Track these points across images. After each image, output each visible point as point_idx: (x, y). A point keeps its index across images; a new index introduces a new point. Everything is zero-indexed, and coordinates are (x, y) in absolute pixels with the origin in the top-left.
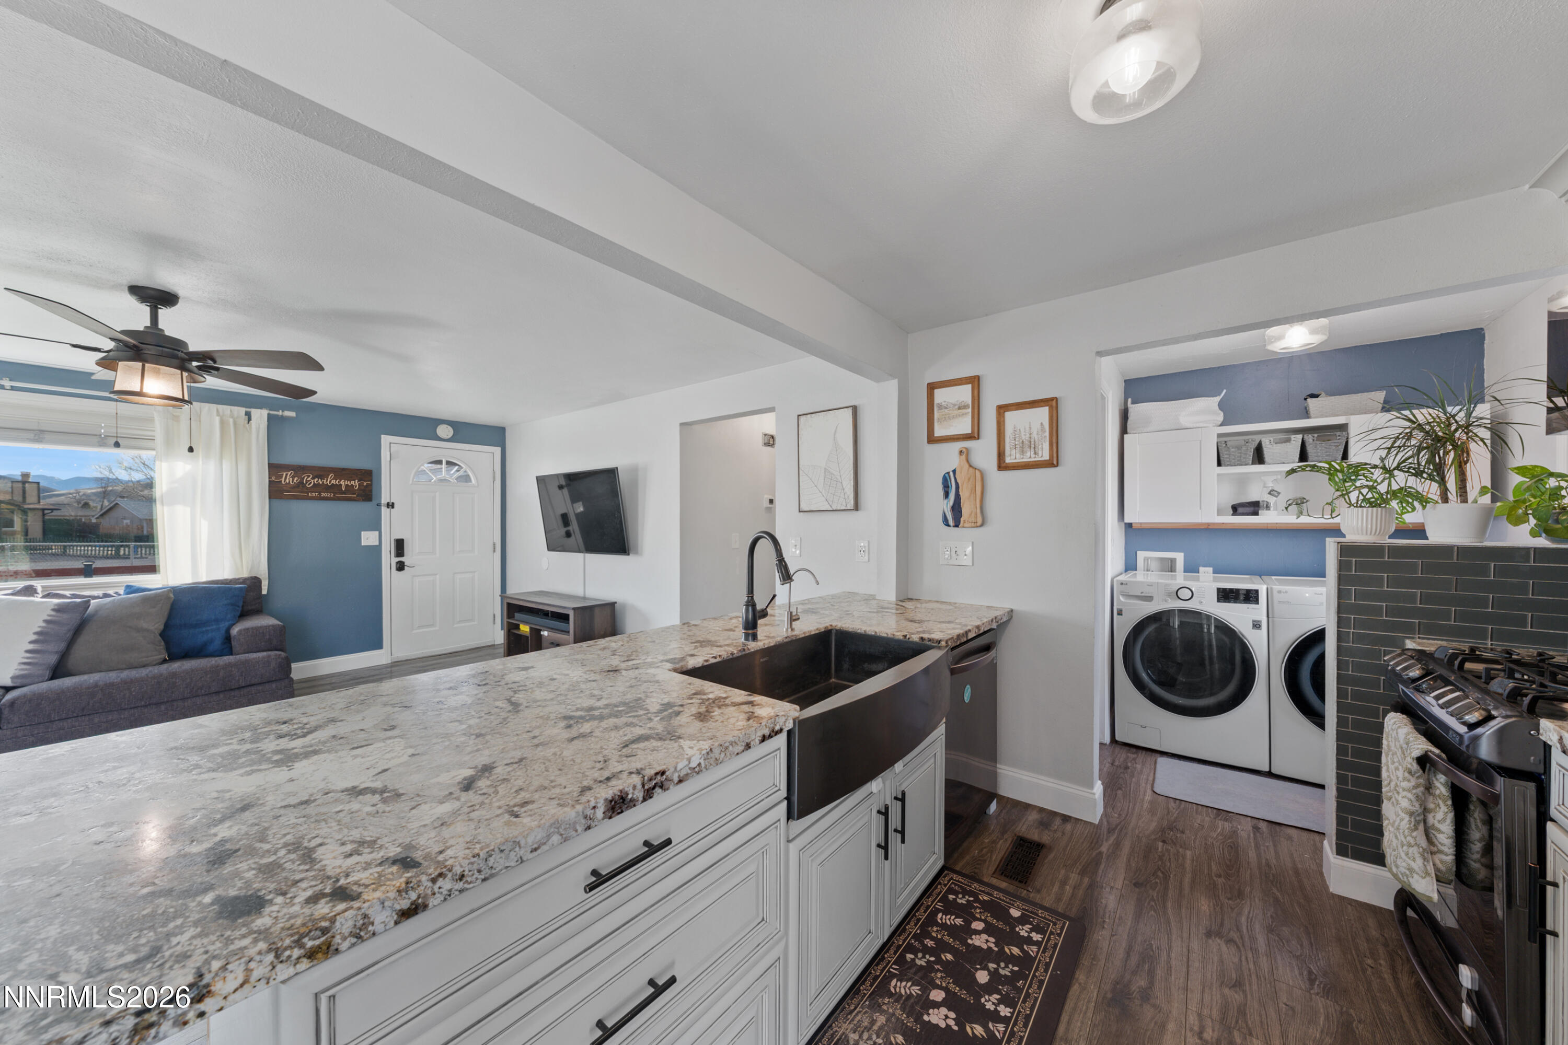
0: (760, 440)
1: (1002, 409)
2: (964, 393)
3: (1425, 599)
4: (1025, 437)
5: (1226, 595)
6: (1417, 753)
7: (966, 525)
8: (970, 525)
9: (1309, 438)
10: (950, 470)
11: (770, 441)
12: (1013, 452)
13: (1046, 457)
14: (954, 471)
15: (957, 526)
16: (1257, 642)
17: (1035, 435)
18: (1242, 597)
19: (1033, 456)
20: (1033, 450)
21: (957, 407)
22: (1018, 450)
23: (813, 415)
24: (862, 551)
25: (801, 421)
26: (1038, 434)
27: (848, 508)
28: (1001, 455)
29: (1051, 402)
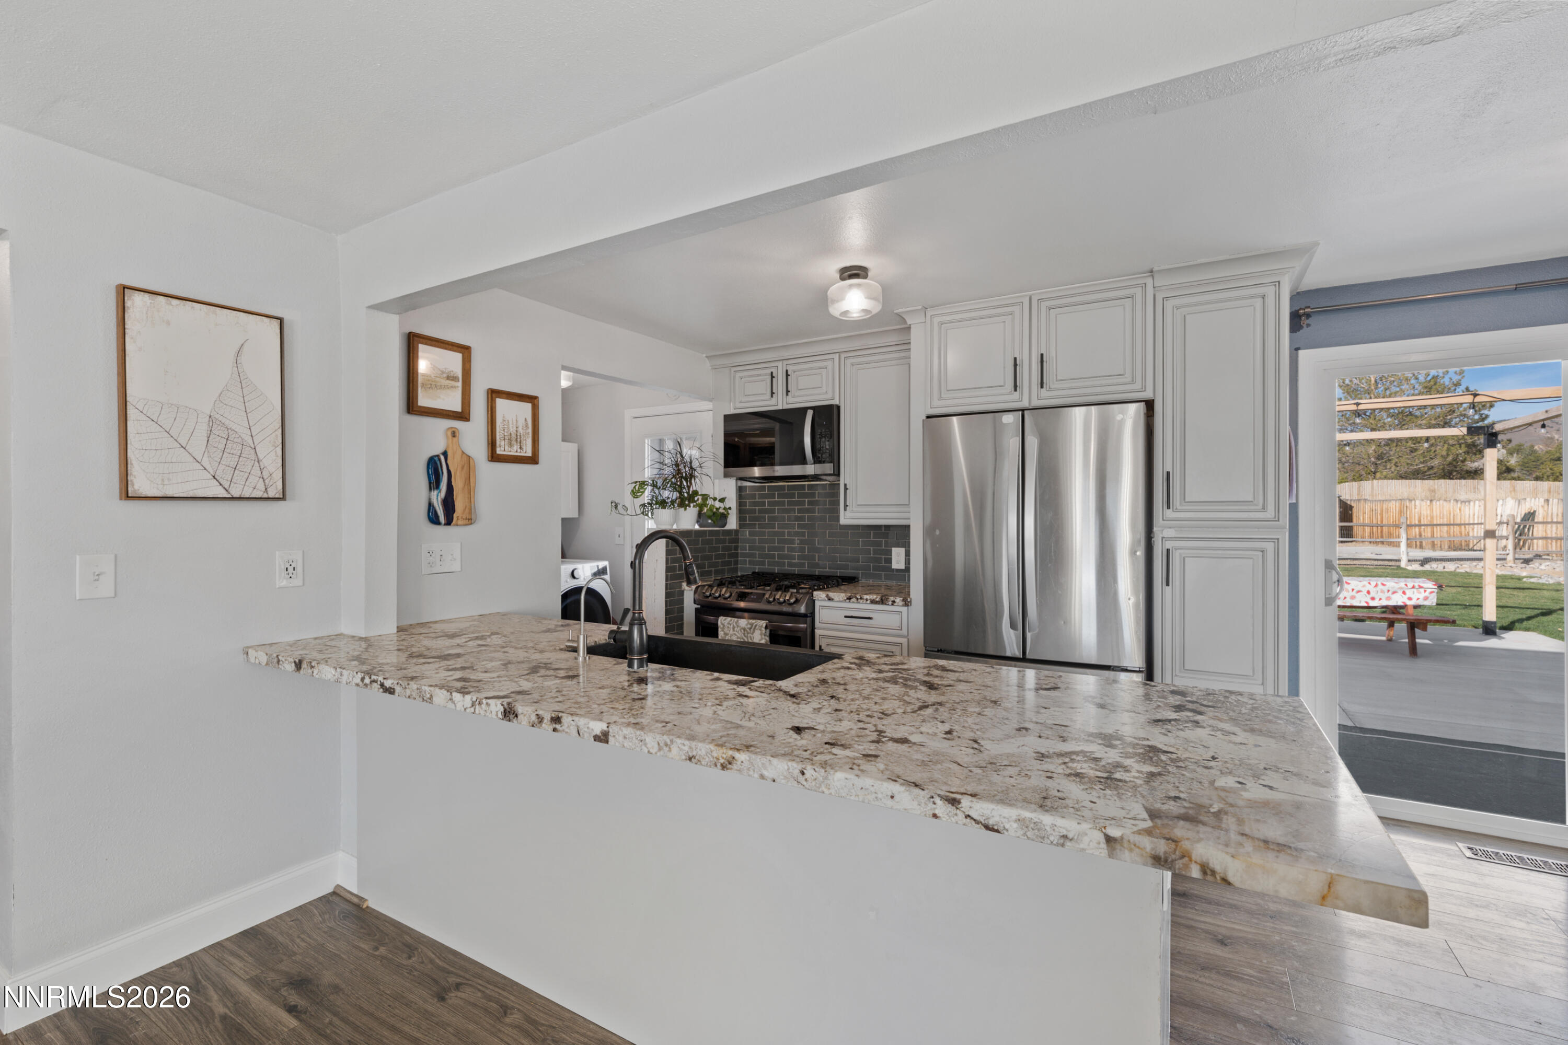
1: (494, 394)
2: (454, 361)
4: (513, 430)
7: (460, 522)
8: (463, 522)
10: (438, 450)
12: (503, 443)
13: (529, 454)
14: (445, 454)
15: (449, 522)
17: (520, 429)
19: (519, 450)
20: (519, 444)
21: (445, 375)
22: (506, 441)
24: (291, 569)
25: (136, 302)
26: (523, 429)
27: (271, 495)
28: (492, 444)
29: (532, 399)
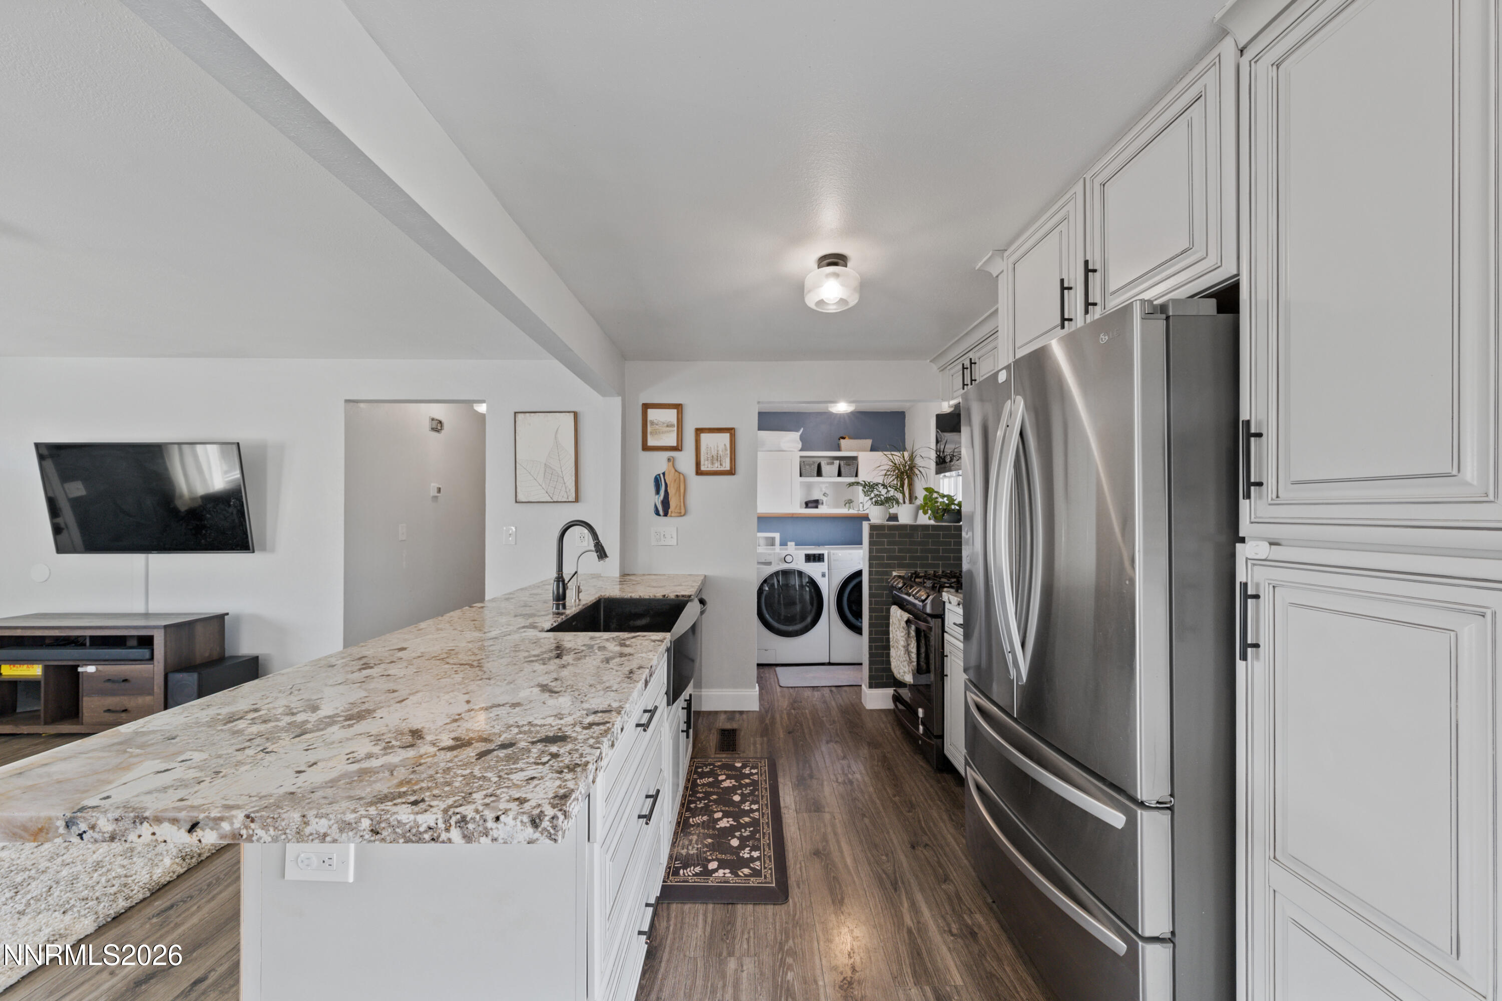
0: (427, 424)
1: (699, 431)
2: (671, 415)
3: (900, 551)
4: (714, 453)
5: (810, 558)
6: (905, 619)
7: (673, 515)
8: (676, 514)
9: (842, 463)
10: (661, 472)
11: (437, 426)
12: (706, 462)
13: (728, 468)
14: (664, 474)
15: (666, 515)
16: (823, 584)
17: (720, 452)
18: (816, 559)
19: (719, 466)
20: (719, 462)
21: (665, 425)
22: (709, 461)
23: (532, 414)
24: (582, 537)
25: (519, 418)
26: (722, 451)
27: (570, 500)
28: (698, 464)
29: (731, 431)
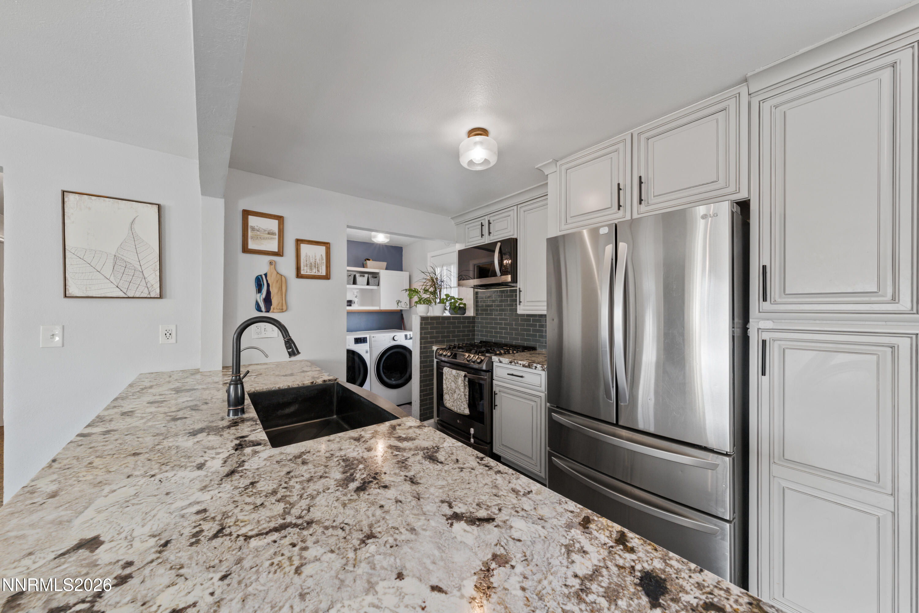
1: (299, 242)
2: (273, 225)
4: (312, 261)
5: (358, 341)
7: (275, 311)
8: (278, 311)
9: (370, 276)
10: (262, 273)
12: (306, 268)
13: (324, 274)
14: (266, 275)
15: (268, 311)
16: (367, 358)
17: (318, 261)
18: (362, 341)
19: (317, 272)
20: (317, 269)
21: (267, 232)
22: (308, 267)
23: (93, 198)
24: (168, 335)
25: (71, 199)
26: (319, 260)
27: (152, 296)
28: (298, 269)
29: (327, 245)
